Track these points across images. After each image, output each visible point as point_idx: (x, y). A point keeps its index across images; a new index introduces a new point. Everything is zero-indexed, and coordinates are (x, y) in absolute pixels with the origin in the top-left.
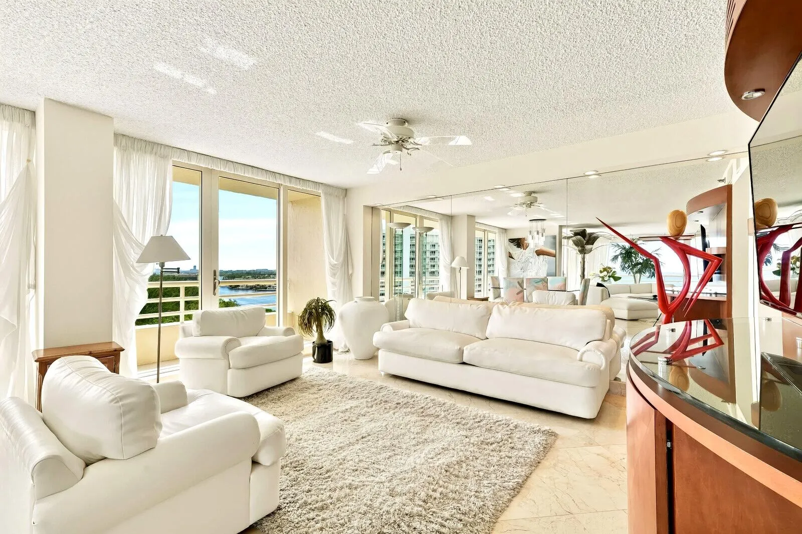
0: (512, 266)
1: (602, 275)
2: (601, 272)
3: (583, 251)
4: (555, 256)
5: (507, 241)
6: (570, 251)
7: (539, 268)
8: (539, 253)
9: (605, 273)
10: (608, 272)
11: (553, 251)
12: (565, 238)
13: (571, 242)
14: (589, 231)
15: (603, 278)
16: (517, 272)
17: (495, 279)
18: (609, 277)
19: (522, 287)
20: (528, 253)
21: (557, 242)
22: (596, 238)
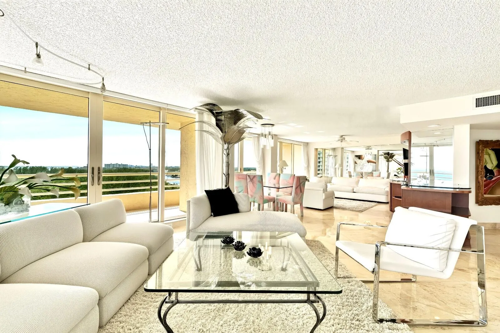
0: (356, 168)
1: (398, 171)
2: (397, 170)
3: (388, 161)
4: (376, 163)
5: (354, 157)
6: (382, 161)
7: (369, 168)
8: (369, 162)
9: (399, 170)
10: (401, 170)
11: (375, 161)
12: (380, 155)
13: (383, 157)
14: (391, 152)
15: (398, 172)
16: (358, 169)
17: (350, 172)
18: (401, 172)
19: (362, 176)
20: (364, 161)
21: (376, 157)
22: (394, 156)
